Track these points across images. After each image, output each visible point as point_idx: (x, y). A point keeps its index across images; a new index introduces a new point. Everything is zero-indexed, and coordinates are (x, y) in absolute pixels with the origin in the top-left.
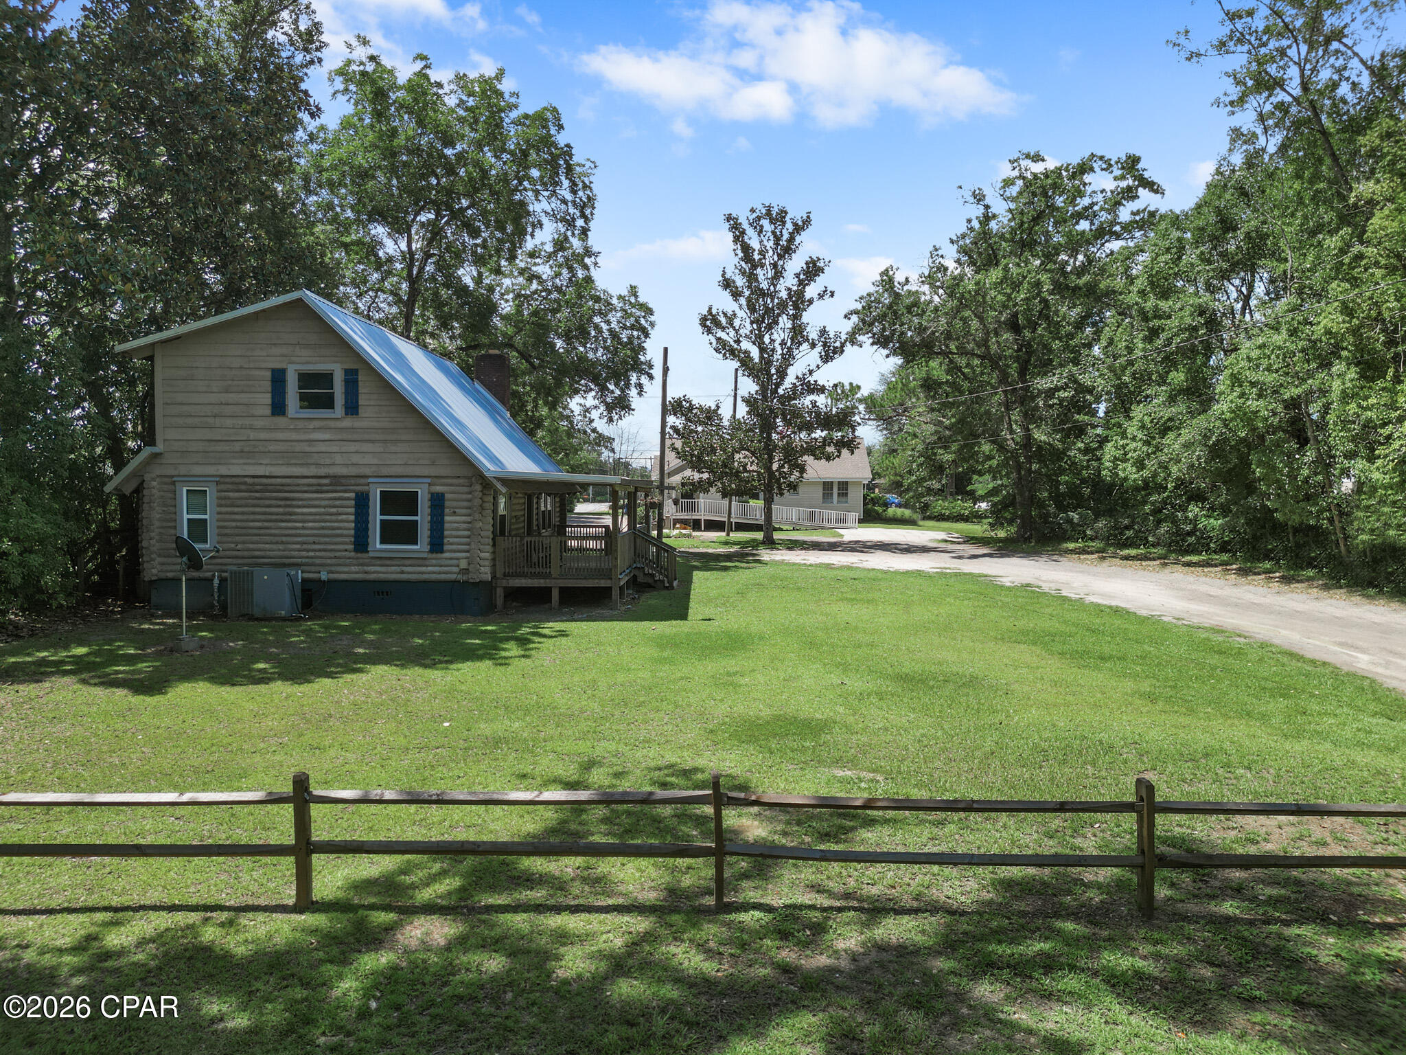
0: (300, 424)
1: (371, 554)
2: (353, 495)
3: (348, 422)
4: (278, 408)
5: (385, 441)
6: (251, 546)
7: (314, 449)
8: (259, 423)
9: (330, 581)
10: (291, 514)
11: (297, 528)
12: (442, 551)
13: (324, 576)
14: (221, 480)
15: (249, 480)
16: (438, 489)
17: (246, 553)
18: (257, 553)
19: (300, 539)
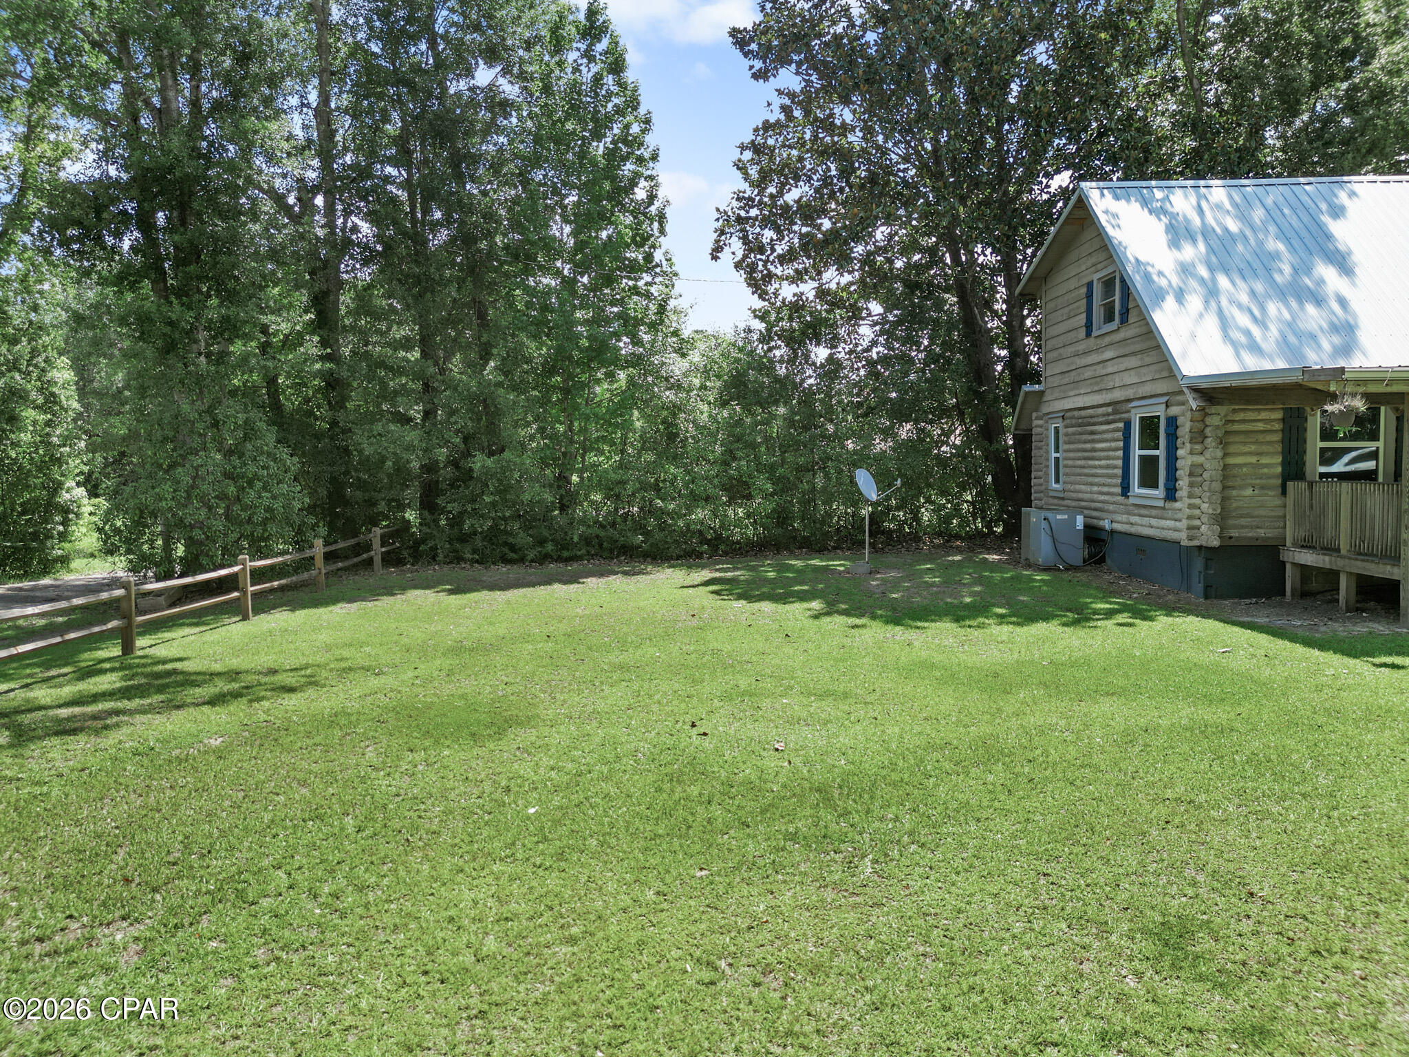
0: (1099, 341)
1: (1132, 500)
2: (1121, 425)
3: (1123, 334)
4: (1089, 326)
5: (1141, 352)
6: (1078, 487)
7: (1104, 372)
8: (1081, 347)
9: (1112, 532)
10: (1094, 450)
11: (1095, 467)
12: (1175, 500)
13: (1106, 524)
14: (1064, 415)
15: (1076, 413)
16: (1174, 410)
17: (1074, 495)
18: (1080, 496)
19: (1097, 480)
